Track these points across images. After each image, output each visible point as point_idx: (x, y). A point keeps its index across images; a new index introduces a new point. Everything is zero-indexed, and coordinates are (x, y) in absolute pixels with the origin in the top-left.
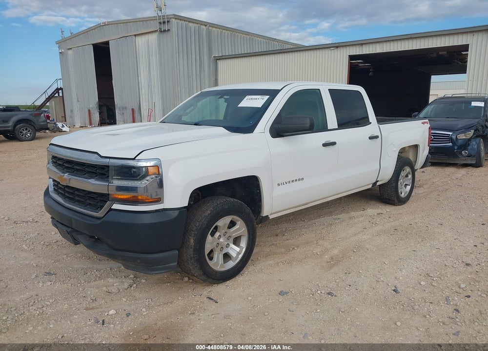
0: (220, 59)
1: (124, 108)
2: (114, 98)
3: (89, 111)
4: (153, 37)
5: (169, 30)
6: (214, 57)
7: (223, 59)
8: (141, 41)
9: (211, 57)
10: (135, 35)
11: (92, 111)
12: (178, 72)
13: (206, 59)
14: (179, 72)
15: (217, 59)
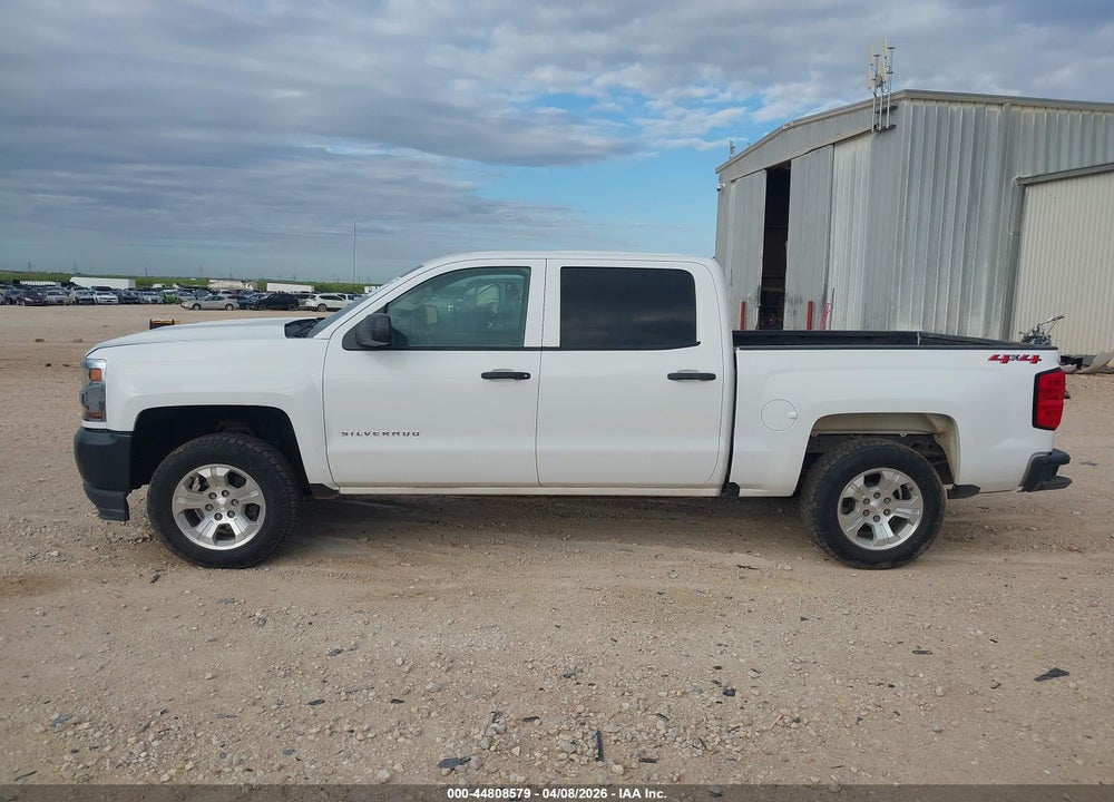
0: (1032, 184)
1: (799, 300)
2: (784, 279)
3: (744, 304)
4: (864, 145)
5: (893, 127)
6: (1019, 179)
7: (1041, 182)
8: (843, 155)
9: (1009, 179)
10: (834, 144)
11: (749, 306)
12: (904, 220)
13: (991, 185)
14: (907, 219)
15: (1026, 185)
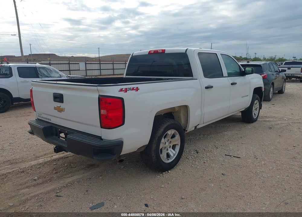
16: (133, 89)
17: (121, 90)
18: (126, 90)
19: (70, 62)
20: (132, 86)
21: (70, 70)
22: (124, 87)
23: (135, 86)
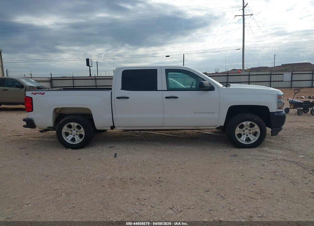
16: (41, 93)
17: (33, 93)
18: (36, 94)
19: (272, 73)
20: (40, 92)
21: (270, 81)
22: (35, 92)
23: (42, 92)
